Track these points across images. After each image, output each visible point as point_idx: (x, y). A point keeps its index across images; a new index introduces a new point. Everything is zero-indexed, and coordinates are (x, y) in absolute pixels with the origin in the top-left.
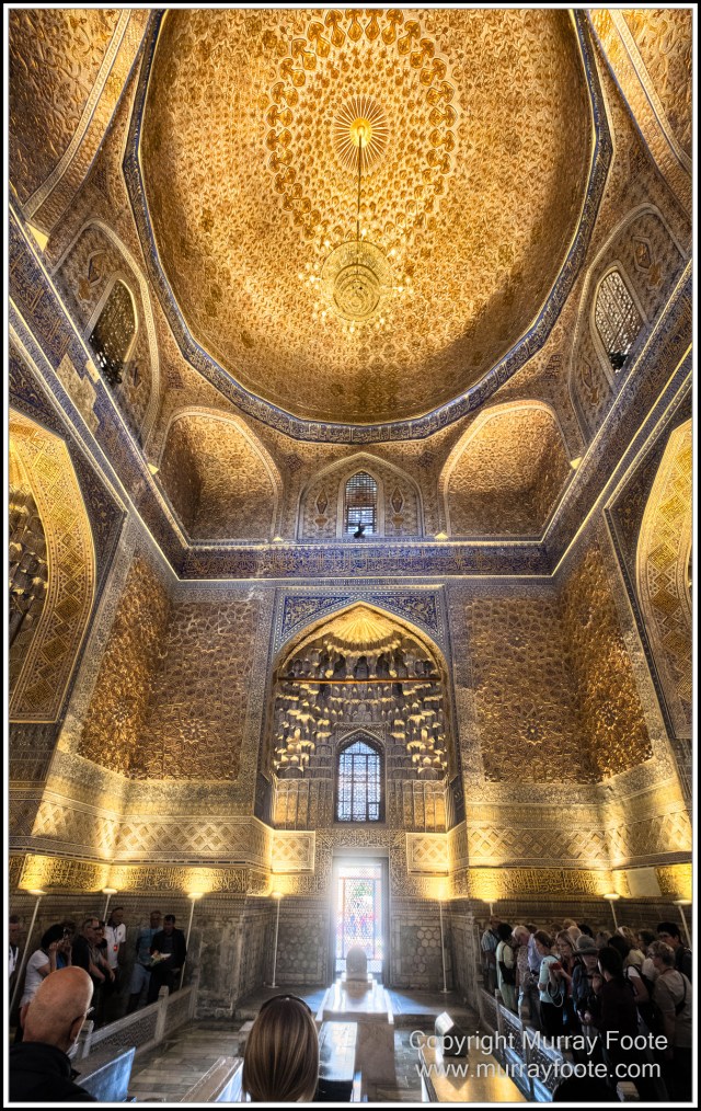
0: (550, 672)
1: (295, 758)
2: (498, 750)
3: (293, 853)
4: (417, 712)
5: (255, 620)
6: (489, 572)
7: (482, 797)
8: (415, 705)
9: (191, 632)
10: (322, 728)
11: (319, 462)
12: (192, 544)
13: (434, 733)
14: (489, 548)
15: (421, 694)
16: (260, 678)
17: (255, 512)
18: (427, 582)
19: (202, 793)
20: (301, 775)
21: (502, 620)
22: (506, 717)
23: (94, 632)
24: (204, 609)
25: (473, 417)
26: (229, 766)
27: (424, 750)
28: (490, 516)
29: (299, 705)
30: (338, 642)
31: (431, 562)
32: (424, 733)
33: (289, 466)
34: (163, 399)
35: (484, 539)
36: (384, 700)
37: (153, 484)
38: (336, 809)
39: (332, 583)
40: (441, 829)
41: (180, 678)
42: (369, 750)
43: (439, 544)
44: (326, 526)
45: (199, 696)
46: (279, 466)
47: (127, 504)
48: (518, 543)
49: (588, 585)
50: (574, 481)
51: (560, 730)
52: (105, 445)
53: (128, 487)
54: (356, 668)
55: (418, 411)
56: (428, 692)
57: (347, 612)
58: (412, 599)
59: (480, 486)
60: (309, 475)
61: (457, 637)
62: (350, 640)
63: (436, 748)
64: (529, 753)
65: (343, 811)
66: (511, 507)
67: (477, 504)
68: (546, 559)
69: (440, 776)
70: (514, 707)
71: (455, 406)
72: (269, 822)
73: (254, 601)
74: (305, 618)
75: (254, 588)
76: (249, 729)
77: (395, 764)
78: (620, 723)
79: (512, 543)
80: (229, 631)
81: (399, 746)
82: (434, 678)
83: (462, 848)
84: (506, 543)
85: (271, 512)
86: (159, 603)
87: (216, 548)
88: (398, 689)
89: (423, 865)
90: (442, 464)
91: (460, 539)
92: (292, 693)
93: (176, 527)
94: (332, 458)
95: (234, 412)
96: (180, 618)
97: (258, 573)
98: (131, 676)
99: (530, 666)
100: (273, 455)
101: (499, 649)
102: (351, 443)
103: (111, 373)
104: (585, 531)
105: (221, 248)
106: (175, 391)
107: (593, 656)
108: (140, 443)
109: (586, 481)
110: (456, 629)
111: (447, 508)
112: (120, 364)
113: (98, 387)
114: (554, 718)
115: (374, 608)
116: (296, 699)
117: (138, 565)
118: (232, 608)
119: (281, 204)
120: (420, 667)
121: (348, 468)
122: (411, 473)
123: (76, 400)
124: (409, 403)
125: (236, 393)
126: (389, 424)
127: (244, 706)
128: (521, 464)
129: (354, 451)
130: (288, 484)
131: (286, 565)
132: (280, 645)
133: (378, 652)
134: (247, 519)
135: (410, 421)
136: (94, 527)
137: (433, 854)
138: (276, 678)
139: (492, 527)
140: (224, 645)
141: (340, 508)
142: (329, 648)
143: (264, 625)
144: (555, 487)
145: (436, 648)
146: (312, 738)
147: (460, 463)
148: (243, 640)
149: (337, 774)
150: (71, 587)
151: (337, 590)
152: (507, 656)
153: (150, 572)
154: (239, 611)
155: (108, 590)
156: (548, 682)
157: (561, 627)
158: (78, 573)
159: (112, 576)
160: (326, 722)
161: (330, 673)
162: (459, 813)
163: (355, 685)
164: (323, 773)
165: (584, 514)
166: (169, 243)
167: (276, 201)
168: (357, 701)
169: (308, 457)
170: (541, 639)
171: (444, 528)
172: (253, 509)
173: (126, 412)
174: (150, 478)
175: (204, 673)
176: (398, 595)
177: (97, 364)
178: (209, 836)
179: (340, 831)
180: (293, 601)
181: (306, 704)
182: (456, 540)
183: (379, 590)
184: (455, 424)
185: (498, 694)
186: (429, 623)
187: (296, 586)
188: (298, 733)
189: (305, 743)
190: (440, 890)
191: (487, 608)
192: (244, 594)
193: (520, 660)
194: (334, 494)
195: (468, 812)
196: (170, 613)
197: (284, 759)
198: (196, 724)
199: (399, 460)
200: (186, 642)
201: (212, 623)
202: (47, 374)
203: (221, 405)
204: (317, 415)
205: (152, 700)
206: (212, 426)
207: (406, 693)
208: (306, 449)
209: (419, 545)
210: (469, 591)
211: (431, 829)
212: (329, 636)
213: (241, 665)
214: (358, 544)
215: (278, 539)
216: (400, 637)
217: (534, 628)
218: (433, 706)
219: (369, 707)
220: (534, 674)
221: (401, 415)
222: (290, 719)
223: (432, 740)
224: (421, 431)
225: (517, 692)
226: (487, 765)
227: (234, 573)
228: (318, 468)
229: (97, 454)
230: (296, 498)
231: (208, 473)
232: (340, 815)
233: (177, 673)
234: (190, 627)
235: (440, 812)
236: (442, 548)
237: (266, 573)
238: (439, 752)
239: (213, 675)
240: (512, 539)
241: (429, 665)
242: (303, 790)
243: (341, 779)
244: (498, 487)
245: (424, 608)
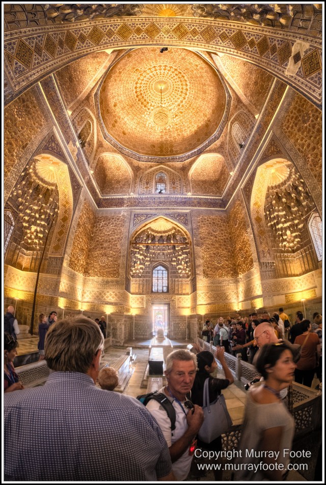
0: (225, 242)
1: (138, 271)
2: (208, 268)
3: (138, 302)
4: (181, 255)
5: (124, 222)
6: (205, 206)
7: (202, 283)
8: (180, 253)
9: (102, 227)
10: (147, 261)
11: (146, 168)
12: (102, 196)
13: (186, 263)
14: (205, 199)
15: (182, 249)
16: (126, 243)
17: (124, 185)
18: (185, 209)
19: (107, 282)
20: (140, 277)
21: (210, 223)
22: (211, 257)
23: (72, 227)
24: (106, 218)
25: (198, 156)
26: (116, 273)
27: (183, 269)
28: (205, 188)
29: (139, 253)
30: (153, 230)
31: (185, 203)
32: (183, 263)
33: (136, 169)
34: (97, 151)
35: (203, 196)
36: (169, 251)
37: (91, 177)
38: (152, 288)
39: (151, 209)
40: (188, 294)
41: (98, 243)
42: (163, 269)
43: (188, 196)
44: (149, 189)
45: (105, 249)
46: (133, 170)
47: (83, 183)
48: (215, 197)
49: (236, 213)
50: (231, 179)
51: (227, 261)
52: (78, 165)
53: (84, 178)
54: (159, 240)
55: (180, 153)
56: (185, 248)
57: (156, 220)
58: (179, 215)
59: (202, 178)
60: (143, 172)
61: (195, 229)
62: (157, 230)
63: (187, 268)
64: (217, 269)
65: (154, 289)
66: (212, 186)
67: (201, 184)
68: (223, 203)
69: (188, 277)
70: (213, 253)
71: (193, 153)
72: (130, 292)
73: (123, 216)
74: (141, 221)
75: (123, 211)
76: (122, 261)
77: (173, 273)
78: (245, 258)
79: (213, 197)
80: (115, 226)
81: (174, 267)
82: (187, 243)
83: (195, 299)
84: (211, 197)
85: (129, 184)
86: (92, 217)
87: (110, 197)
88: (174, 247)
89: (181, 305)
90: (189, 170)
91: (195, 195)
92: (136, 249)
93: (98, 191)
94: (151, 167)
95: (118, 153)
96: (98, 222)
97: (125, 206)
98: (83, 243)
99: (219, 239)
100: (131, 166)
101: (209, 233)
102: (157, 162)
103: (83, 145)
104: (235, 195)
105: (118, 111)
106: (100, 148)
107: (238, 236)
108: (89, 164)
109: (235, 179)
110: (194, 226)
111: (191, 185)
112: (85, 142)
113: (78, 149)
114: (225, 257)
115: (166, 218)
116: (138, 250)
117: (85, 204)
118: (116, 218)
119: (137, 100)
120: (182, 240)
121: (157, 170)
122: (178, 172)
123: (72, 153)
124: (177, 151)
125: (119, 148)
126: (171, 157)
127: (120, 253)
128: (214, 172)
129: (159, 165)
130: (136, 176)
131: (135, 203)
132: (132, 231)
133: (167, 234)
134: (121, 187)
135: (178, 156)
136: (73, 191)
137: (185, 302)
138: (131, 243)
139: (206, 192)
140: (113, 231)
141: (154, 184)
142: (150, 232)
143: (127, 224)
144: (226, 180)
145: (188, 233)
146: (144, 264)
147: (195, 170)
148: (120, 229)
149: (152, 277)
150: (66, 212)
151: (153, 212)
152: (211, 236)
153: (89, 206)
154: (118, 219)
155: (76, 212)
156: (224, 245)
157: (228, 226)
158: (68, 207)
159: (77, 208)
160: (149, 259)
161: (150, 242)
162: (194, 289)
163: (158, 246)
164: (147, 276)
165: (235, 190)
166: (104, 111)
167: (136, 100)
168: (159, 252)
169: (143, 167)
170: (222, 230)
171: (190, 191)
172: (124, 184)
173: (85, 155)
174: (91, 175)
175: (106, 241)
176: (174, 214)
177: (79, 142)
178: (111, 295)
179: (153, 296)
180: (137, 216)
181: (141, 252)
182: (194, 195)
183: (167, 211)
184: (192, 158)
185: (208, 249)
186: (185, 224)
187: (138, 210)
188: (139, 262)
189: (141, 266)
190: (187, 312)
191: (205, 219)
192: (120, 213)
193: (216, 237)
194: (151, 179)
195: (197, 288)
196: (95, 220)
197: (134, 271)
198: (104, 259)
199: (174, 168)
200: (100, 230)
201: (109, 223)
202: (65, 147)
203: (115, 151)
204: (146, 154)
205: (90, 251)
206: (111, 158)
207: (177, 249)
208: (142, 164)
209: (182, 196)
210: (199, 213)
211: (184, 294)
212: (150, 228)
213: (119, 238)
214: (160, 196)
215: (132, 194)
216: (175, 229)
217: (220, 226)
218: (186, 253)
219: (163, 254)
220: (220, 242)
221: (174, 154)
222: (136, 258)
223: (186, 265)
224: (181, 160)
225: (215, 248)
226: (204, 273)
227: (116, 206)
228: (146, 170)
229: (76, 168)
230: (138, 180)
231: (108, 173)
232: (153, 290)
233: (97, 241)
234: (101, 225)
235: (188, 288)
236: (190, 198)
237: (128, 206)
238: (188, 269)
239: (109, 242)
240: (212, 196)
241: (185, 239)
242: (141, 282)
243: (154, 278)
244: (207, 179)
245: (183, 218)
